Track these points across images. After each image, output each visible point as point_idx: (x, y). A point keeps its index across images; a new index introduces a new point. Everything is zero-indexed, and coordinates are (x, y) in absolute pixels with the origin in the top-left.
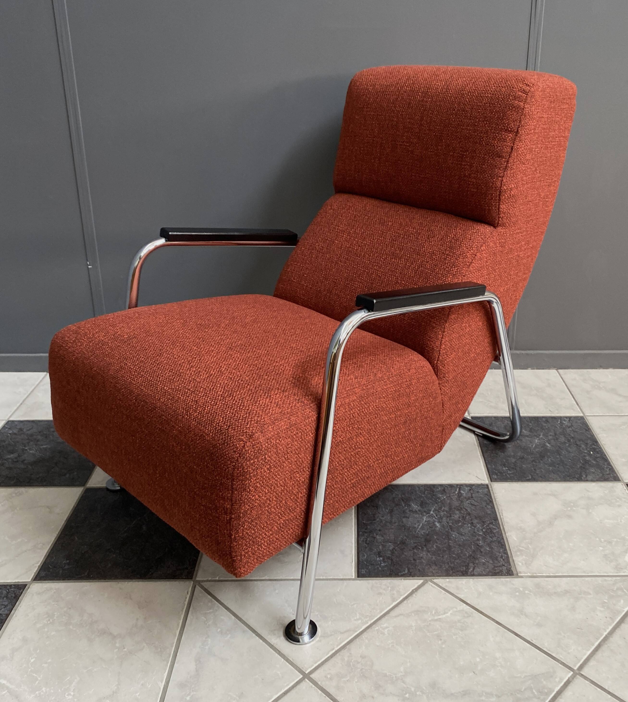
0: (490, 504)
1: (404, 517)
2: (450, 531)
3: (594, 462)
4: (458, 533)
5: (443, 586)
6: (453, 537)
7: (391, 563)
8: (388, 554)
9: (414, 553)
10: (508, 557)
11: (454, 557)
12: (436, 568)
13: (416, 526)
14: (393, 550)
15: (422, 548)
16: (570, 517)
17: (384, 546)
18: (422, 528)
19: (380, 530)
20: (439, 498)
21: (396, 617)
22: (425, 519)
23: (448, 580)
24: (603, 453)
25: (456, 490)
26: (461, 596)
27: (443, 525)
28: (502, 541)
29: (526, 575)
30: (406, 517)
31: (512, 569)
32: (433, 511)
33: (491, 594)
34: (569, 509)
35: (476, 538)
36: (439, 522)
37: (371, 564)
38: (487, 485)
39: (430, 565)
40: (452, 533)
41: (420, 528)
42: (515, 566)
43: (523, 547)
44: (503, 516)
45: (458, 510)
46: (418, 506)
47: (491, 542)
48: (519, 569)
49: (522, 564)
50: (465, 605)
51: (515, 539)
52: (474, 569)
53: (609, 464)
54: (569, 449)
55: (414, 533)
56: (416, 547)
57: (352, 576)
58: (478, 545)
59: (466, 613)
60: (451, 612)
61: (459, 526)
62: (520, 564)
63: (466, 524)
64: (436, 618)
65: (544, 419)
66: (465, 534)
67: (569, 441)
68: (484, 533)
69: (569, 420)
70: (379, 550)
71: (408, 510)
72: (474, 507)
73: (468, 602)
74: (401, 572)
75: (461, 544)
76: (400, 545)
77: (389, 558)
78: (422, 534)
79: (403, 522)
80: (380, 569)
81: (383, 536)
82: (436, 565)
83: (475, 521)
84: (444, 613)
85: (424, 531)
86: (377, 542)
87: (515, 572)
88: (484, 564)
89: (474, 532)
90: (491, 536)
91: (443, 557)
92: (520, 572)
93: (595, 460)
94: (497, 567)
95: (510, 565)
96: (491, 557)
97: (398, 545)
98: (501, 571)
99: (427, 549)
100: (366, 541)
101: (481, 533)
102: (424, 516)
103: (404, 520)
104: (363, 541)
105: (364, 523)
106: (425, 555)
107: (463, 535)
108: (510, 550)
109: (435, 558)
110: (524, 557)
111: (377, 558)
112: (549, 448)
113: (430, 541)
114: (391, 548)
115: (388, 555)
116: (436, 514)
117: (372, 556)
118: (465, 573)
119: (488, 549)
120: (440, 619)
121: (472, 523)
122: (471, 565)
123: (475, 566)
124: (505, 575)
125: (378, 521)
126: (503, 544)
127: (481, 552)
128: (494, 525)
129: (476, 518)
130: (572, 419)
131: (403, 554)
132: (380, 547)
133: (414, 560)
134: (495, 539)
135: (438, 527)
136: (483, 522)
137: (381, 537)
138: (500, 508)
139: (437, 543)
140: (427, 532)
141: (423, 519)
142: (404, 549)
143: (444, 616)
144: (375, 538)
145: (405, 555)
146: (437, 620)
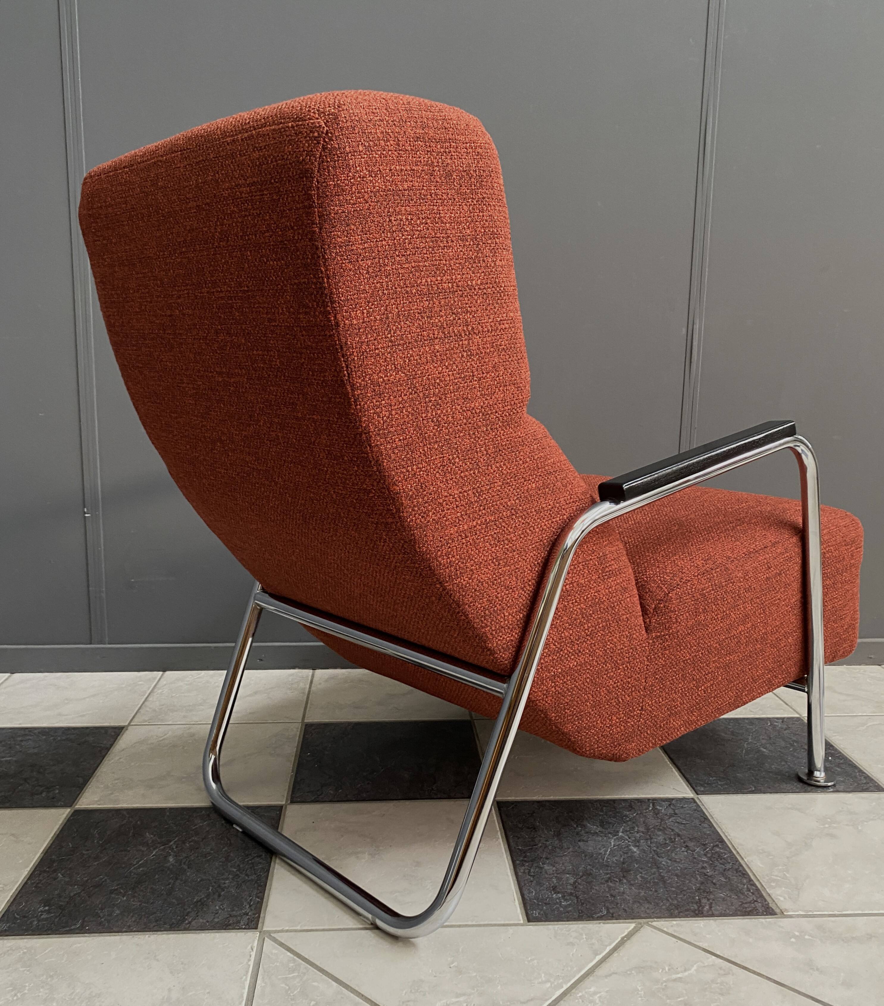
0: (706, 822)
1: (579, 841)
2: (656, 857)
3: (839, 770)
4: (670, 860)
5: (670, 931)
6: (664, 865)
7: (577, 901)
8: (569, 889)
9: (609, 887)
10: (758, 890)
11: (674, 891)
12: (651, 906)
13: (602, 851)
14: (575, 883)
15: (620, 880)
16: (832, 836)
17: (559, 879)
18: (612, 853)
19: (547, 858)
20: (627, 816)
21: (606, 976)
22: (613, 843)
23: (675, 922)
24: (846, 758)
25: (649, 806)
26: (705, 945)
27: (644, 850)
28: (741, 869)
29: (797, 913)
30: (583, 841)
31: (770, 905)
32: (622, 832)
33: (751, 940)
34: (827, 826)
35: (700, 866)
36: (635, 846)
37: (545, 904)
38: (692, 799)
39: (639, 902)
40: (661, 859)
41: (609, 855)
42: (774, 901)
43: (777, 876)
44: (730, 836)
45: (659, 830)
46: (597, 826)
47: (725, 870)
48: (783, 906)
49: (785, 898)
50: (714, 957)
51: (761, 865)
52: (711, 907)
53: (861, 771)
54: (795, 754)
55: (601, 861)
56: (609, 878)
57: (520, 920)
58: (706, 875)
59: (721, 968)
60: (695, 967)
61: (668, 851)
62: (782, 899)
63: (677, 848)
64: (674, 976)
65: (747, 721)
66: (681, 860)
67: (792, 745)
68: (710, 858)
69: (782, 722)
70: (553, 885)
71: (583, 832)
72: (683, 825)
73: (718, 953)
74: (595, 913)
75: (679, 874)
76: (584, 877)
77: (571, 894)
78: (613, 862)
79: (579, 847)
80: (562, 909)
81: (554, 866)
82: (649, 902)
83: (691, 844)
84: (685, 970)
85: (616, 858)
86: (546, 873)
87: (777, 911)
88: (724, 899)
89: (695, 858)
90: (721, 862)
91: (656, 891)
92: (786, 910)
93: (838, 767)
94: (746, 903)
95: (766, 900)
96: (731, 890)
97: (581, 877)
98: (755, 909)
99: (627, 880)
100: (529, 872)
101: (705, 859)
102: (609, 838)
103: (581, 844)
104: (524, 872)
105: (518, 849)
106: (628, 890)
107: (679, 862)
108: (758, 880)
109: (645, 893)
110: (783, 889)
111: (552, 895)
112: (766, 754)
113: (630, 870)
114: (572, 881)
115: (569, 891)
116: (628, 835)
117: (543, 892)
118: (698, 913)
119: (723, 879)
120: (680, 978)
121: (687, 846)
122: (704, 901)
123: (711, 903)
124: (763, 915)
125: (541, 847)
126: (744, 872)
127: (714, 884)
128: (720, 848)
129: (690, 840)
130: (785, 720)
131: (592, 888)
132: (554, 880)
133: (612, 895)
134: (728, 866)
135: (635, 852)
136: (704, 845)
137: (551, 867)
138: (723, 827)
139: (641, 873)
140: (622, 859)
141: (610, 843)
142: (592, 881)
143: (686, 974)
144: (542, 868)
145: (596, 890)
146: (675, 980)
